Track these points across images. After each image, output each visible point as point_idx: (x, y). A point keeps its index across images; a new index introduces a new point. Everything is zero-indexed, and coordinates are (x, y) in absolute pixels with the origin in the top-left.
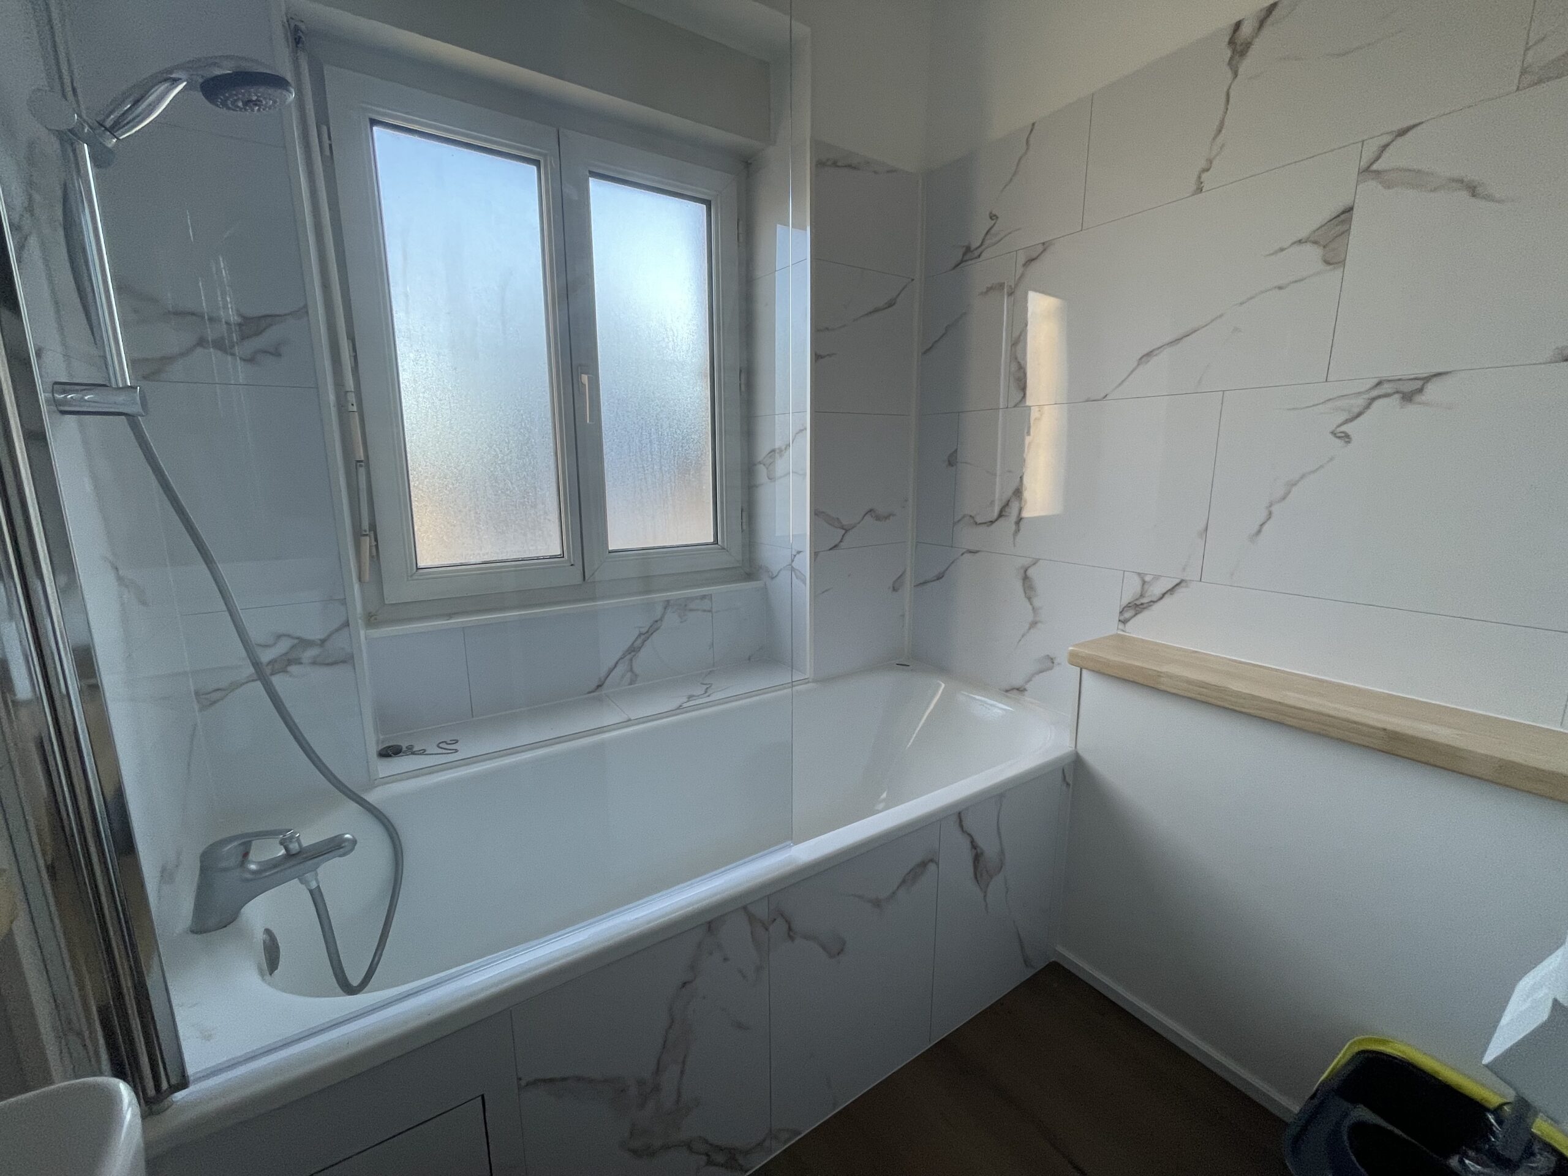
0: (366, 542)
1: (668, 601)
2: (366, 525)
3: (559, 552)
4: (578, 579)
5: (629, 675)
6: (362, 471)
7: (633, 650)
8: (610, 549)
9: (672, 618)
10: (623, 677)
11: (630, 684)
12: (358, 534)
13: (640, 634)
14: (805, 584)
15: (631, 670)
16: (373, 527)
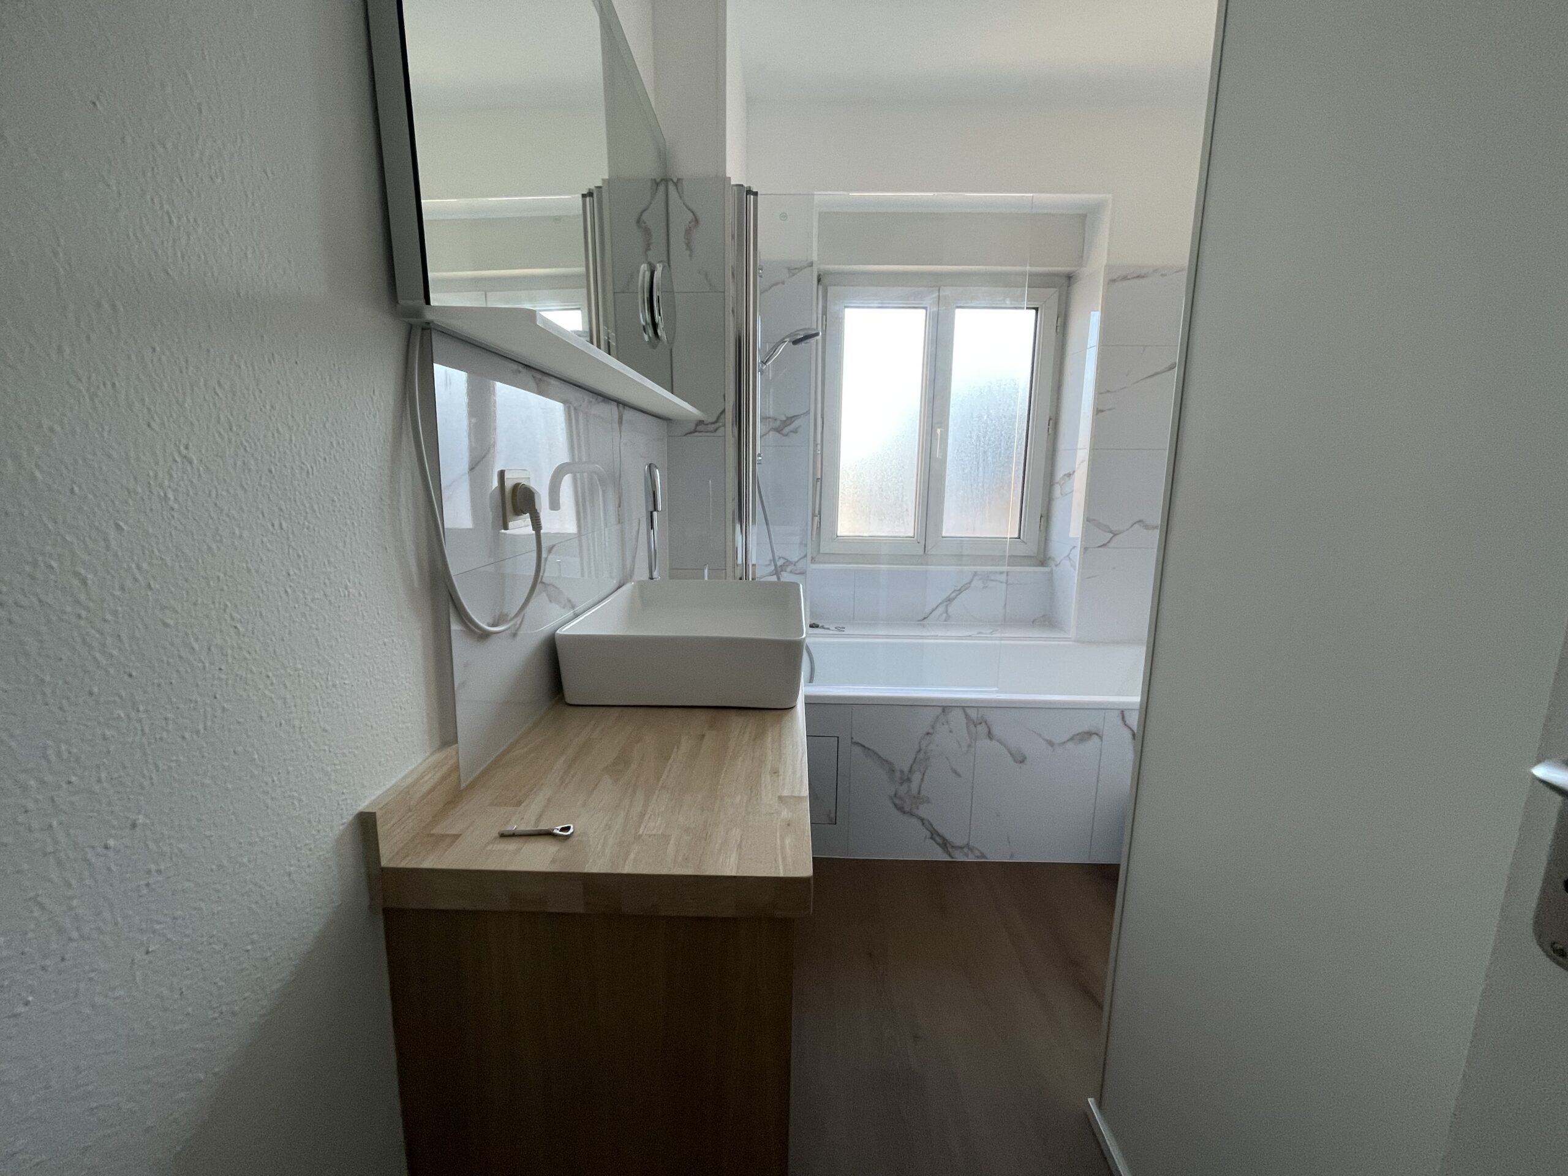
0: (816, 519)
1: (976, 572)
2: (817, 512)
3: (912, 535)
4: (921, 552)
5: (945, 615)
6: (819, 483)
7: (949, 600)
8: (944, 535)
9: (977, 583)
10: (941, 615)
11: (945, 620)
12: (814, 515)
13: (955, 591)
14: (1075, 570)
15: (947, 612)
16: (820, 513)
